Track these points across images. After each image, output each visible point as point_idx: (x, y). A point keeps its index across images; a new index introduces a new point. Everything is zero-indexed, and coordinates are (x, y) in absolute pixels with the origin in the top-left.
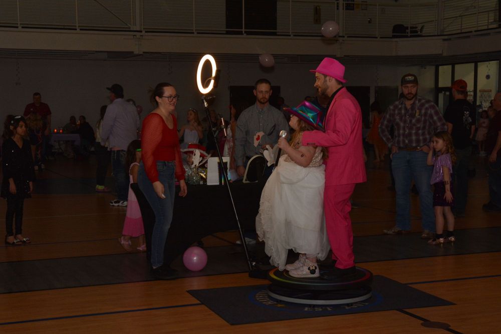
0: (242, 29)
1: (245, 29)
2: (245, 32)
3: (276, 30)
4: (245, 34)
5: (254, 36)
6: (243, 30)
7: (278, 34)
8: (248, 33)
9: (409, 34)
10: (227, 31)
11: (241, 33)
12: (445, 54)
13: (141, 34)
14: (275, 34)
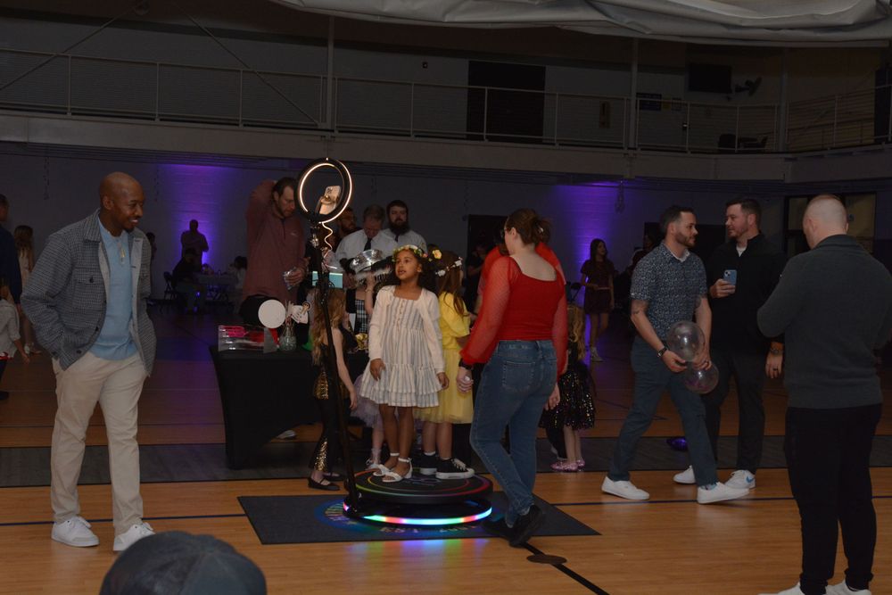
0: (483, 132)
1: (487, 132)
2: (487, 137)
3: (542, 135)
4: (486, 141)
5: (500, 144)
6: (485, 134)
7: (544, 141)
8: (491, 139)
9: (736, 149)
10: (468, 135)
11: (481, 138)
12: (788, 180)
13: (333, 134)
14: (539, 142)
